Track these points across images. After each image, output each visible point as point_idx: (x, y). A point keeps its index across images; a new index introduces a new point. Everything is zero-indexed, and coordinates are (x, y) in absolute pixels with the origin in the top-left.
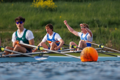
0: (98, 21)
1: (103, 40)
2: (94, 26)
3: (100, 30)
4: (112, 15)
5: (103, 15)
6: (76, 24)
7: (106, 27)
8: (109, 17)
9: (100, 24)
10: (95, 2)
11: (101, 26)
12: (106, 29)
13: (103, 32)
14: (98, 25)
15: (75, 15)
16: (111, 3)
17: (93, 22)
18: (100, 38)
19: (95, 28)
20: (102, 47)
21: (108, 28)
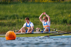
0: (17, 16)
1: (20, 26)
2: (15, 18)
3: (18, 20)
4: (25, 12)
5: (20, 12)
6: (4, 17)
7: (21, 19)
8: (23, 13)
9: (18, 17)
10: (15, 4)
11: (19, 18)
12: (22, 20)
13: (20, 22)
14: (17, 18)
15: (3, 12)
16: (25, 5)
17: (14, 16)
18: (18, 25)
19: (15, 20)
20: (57, 30)
21: (23, 19)
